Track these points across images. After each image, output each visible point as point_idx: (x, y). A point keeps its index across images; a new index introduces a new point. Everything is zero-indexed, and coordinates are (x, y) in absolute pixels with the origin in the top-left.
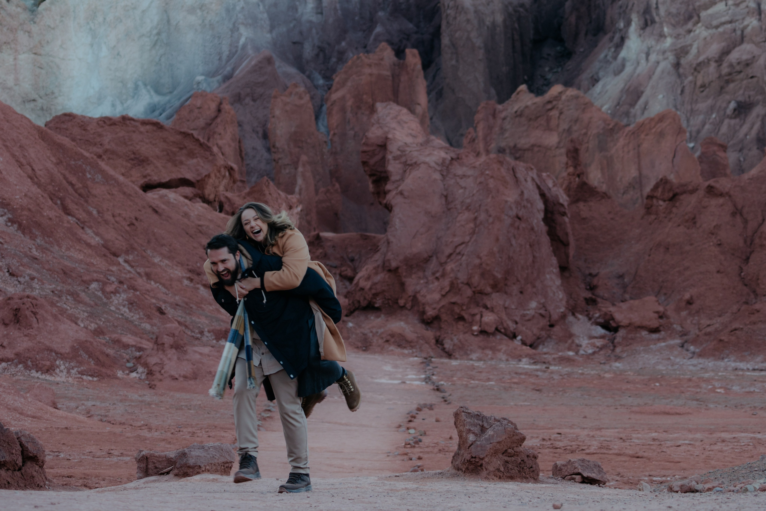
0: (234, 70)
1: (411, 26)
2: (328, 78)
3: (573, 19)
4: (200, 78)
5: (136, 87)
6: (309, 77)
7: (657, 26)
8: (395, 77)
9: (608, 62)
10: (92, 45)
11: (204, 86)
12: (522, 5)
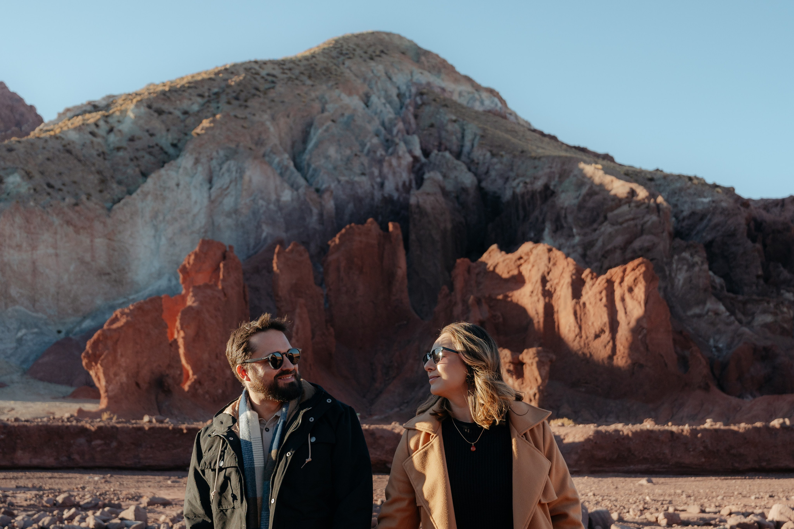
7: (566, 229)
8: (381, 246)
10: (154, 236)
12: (460, 223)
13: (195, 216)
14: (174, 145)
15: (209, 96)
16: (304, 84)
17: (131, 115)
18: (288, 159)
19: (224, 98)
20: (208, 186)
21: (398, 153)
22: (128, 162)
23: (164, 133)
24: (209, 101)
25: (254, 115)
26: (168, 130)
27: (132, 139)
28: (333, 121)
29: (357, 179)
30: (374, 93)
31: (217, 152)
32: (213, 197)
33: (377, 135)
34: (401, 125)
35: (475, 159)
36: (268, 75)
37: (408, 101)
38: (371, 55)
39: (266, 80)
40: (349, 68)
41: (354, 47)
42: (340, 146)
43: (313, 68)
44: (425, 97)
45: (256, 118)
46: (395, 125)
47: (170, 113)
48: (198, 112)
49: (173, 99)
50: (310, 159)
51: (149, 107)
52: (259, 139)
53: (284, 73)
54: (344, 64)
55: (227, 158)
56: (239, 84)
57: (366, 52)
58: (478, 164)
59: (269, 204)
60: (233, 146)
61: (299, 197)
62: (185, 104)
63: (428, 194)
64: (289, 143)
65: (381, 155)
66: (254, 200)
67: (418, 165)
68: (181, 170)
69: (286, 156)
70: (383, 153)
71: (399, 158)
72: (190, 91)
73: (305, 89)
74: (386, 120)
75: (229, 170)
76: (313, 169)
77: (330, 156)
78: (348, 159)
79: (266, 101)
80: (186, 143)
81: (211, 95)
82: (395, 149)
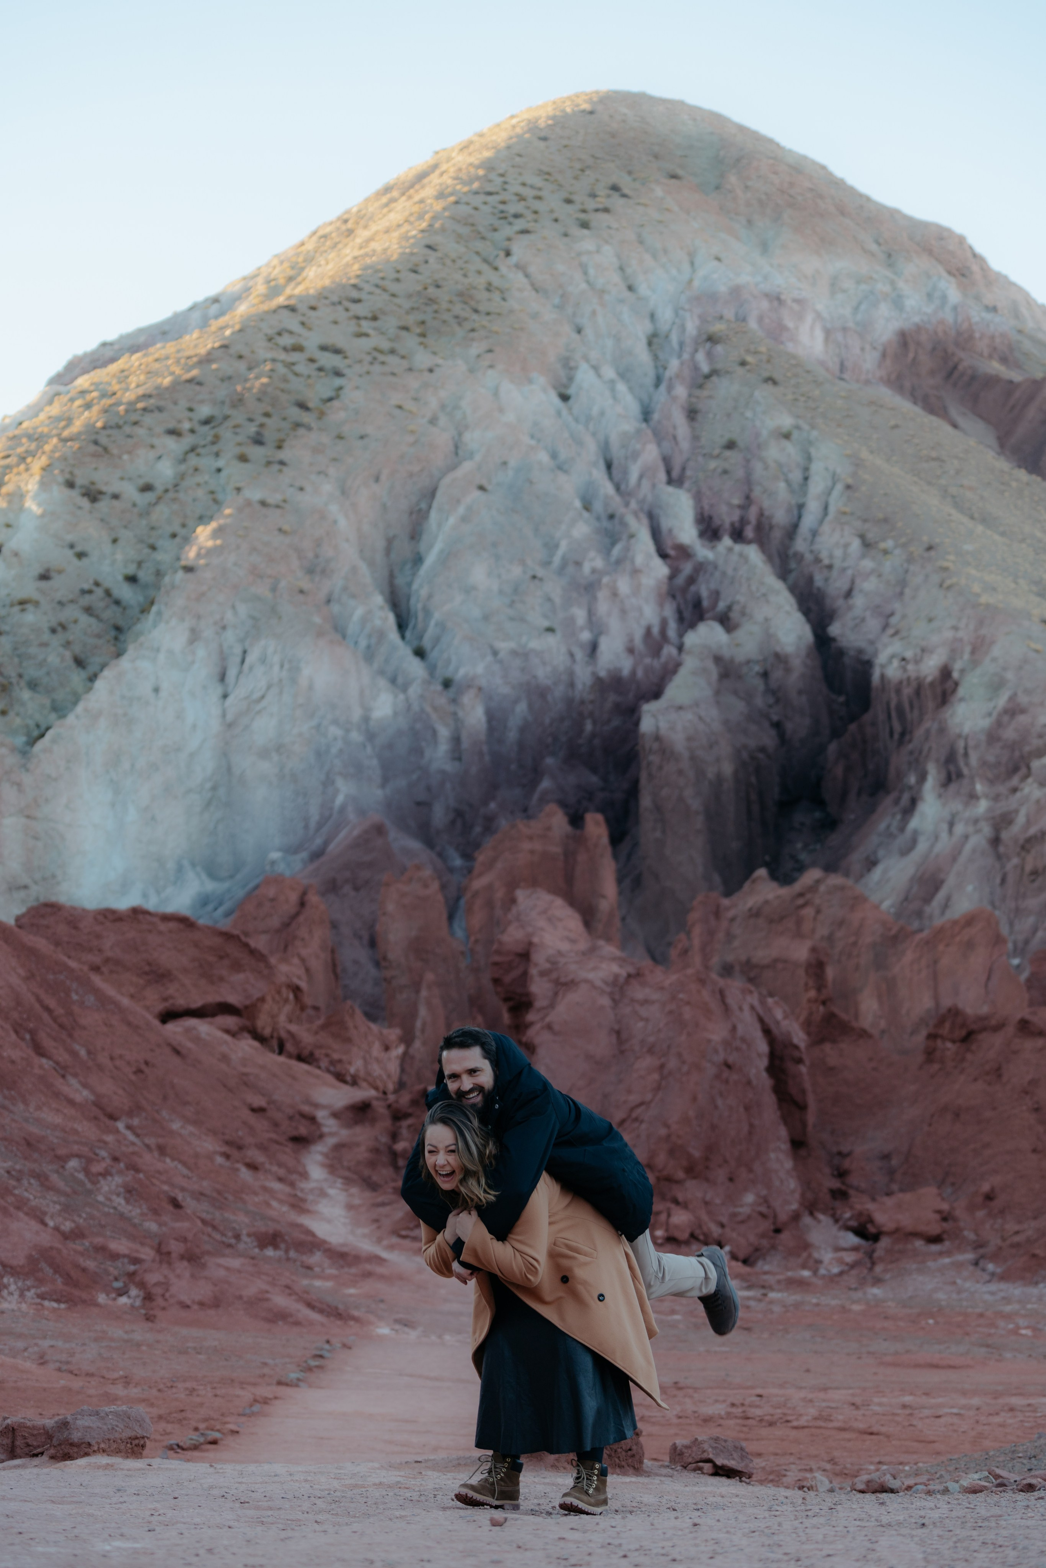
0: (326, 843)
1: (594, 779)
2: (468, 856)
3: (839, 771)
4: (275, 855)
5: (180, 869)
6: (440, 855)
7: (965, 781)
8: (569, 856)
9: (889, 835)
10: (113, 805)
11: (281, 868)
12: (762, 749)
13: (192, 755)
14: (132, 579)
15: (193, 432)
16: (410, 368)
17: (32, 506)
18: (381, 608)
19: (230, 444)
20: (219, 690)
21: (633, 562)
22: (46, 636)
23: (107, 548)
24: (193, 449)
25: (301, 489)
26: (115, 541)
27: (45, 577)
28: (482, 488)
29: (535, 643)
30: (586, 355)
31: (233, 607)
32: (230, 717)
33: (587, 505)
34: (650, 452)
35: (824, 555)
36: (324, 347)
37: (674, 363)
38: (584, 209)
39: (320, 369)
41: (538, 180)
42: (497, 558)
43: (431, 299)
44: (719, 348)
45: (307, 499)
46: (635, 456)
47: (116, 497)
48: (176, 485)
49: (115, 451)
50: (430, 596)
51: (70, 485)
52: (317, 556)
53: (360, 335)
55: (256, 628)
56: (262, 396)
57: (568, 201)
59: (348, 731)
60: (265, 590)
61: (409, 708)
62: (142, 463)
63: (680, 708)
64: (381, 544)
65: (594, 571)
66: (318, 727)
68: (162, 657)
69: (379, 600)
70: (599, 563)
71: (635, 572)
72: (148, 420)
73: (414, 384)
74: (615, 441)
75: (263, 660)
76: (436, 625)
77: (474, 588)
78: (516, 590)
79: (325, 439)
80: (159, 574)
81: (198, 428)
82: (627, 549)
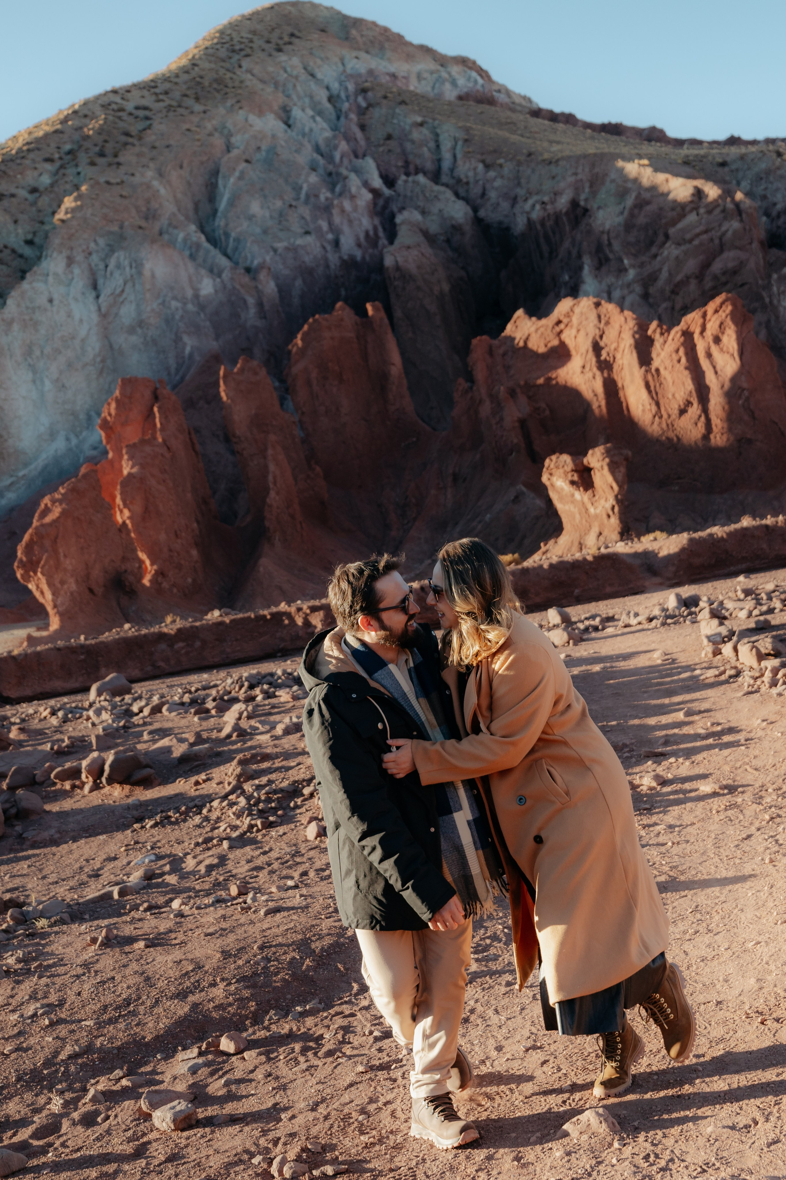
3: (510, 288)
7: (614, 262)
8: (361, 338)
10: (34, 381)
12: (460, 280)
13: (83, 340)
14: (29, 243)
15: (61, 158)
16: (192, 112)
18: (195, 232)
19: (83, 158)
20: (94, 294)
21: (350, 192)
23: (11, 227)
24: (62, 167)
25: (133, 175)
26: (16, 222)
28: (247, 161)
29: (299, 242)
30: (295, 105)
31: (95, 241)
32: (104, 310)
33: (313, 169)
34: (343, 146)
35: (462, 177)
36: (137, 108)
37: (346, 106)
38: (277, 45)
39: (136, 117)
40: (249, 71)
41: (250, 36)
42: (265, 197)
43: (199, 83)
44: (370, 94)
45: (137, 179)
46: (336, 147)
47: (13, 196)
48: (52, 185)
49: (11, 173)
50: (227, 225)
52: (148, 209)
53: (159, 101)
54: (240, 66)
55: (112, 250)
56: (100, 131)
57: (268, 42)
58: (467, 183)
59: (185, 304)
60: (115, 228)
61: (225, 287)
62: (30, 178)
63: (409, 248)
64: (190, 206)
65: (327, 199)
66: (163, 303)
67: (381, 202)
68: (51, 279)
69: (193, 228)
70: (329, 195)
71: (353, 197)
72: (31, 156)
73: (195, 119)
74: (321, 143)
75: (118, 266)
76: (234, 240)
77: (254, 216)
78: (281, 215)
79: (144, 149)
80: (46, 237)
81: (64, 157)
82: (345, 186)
